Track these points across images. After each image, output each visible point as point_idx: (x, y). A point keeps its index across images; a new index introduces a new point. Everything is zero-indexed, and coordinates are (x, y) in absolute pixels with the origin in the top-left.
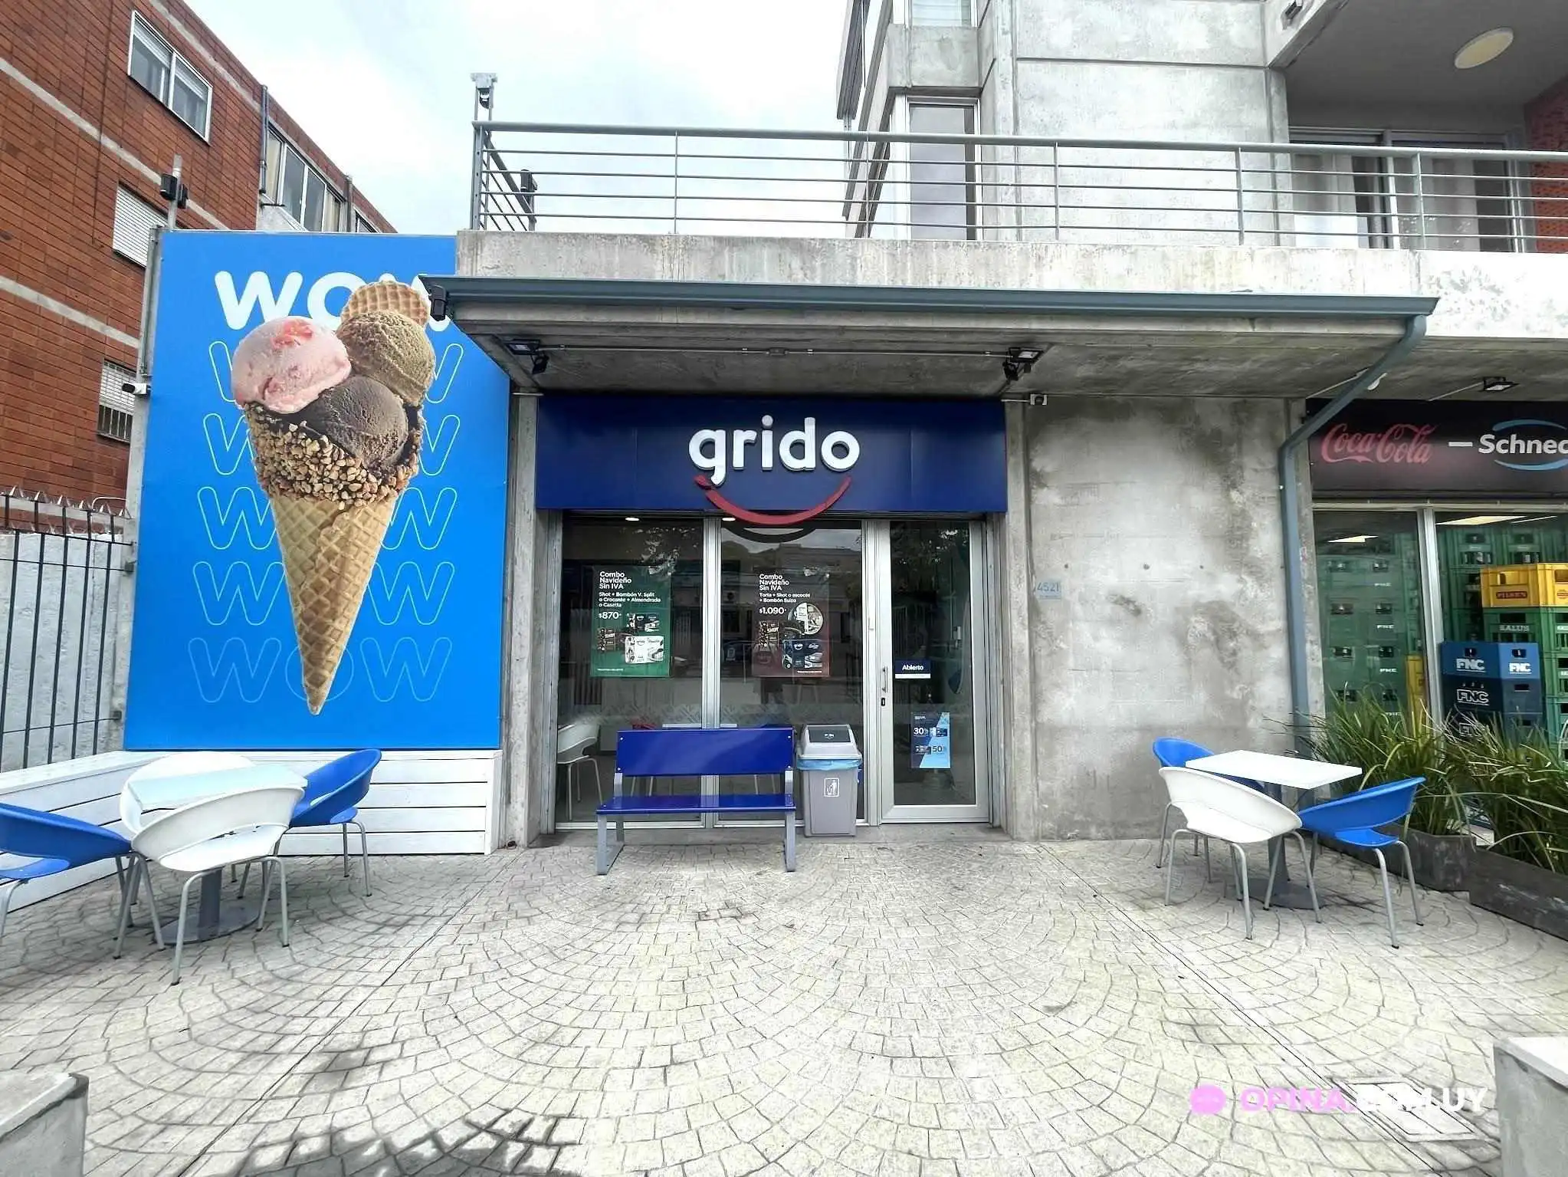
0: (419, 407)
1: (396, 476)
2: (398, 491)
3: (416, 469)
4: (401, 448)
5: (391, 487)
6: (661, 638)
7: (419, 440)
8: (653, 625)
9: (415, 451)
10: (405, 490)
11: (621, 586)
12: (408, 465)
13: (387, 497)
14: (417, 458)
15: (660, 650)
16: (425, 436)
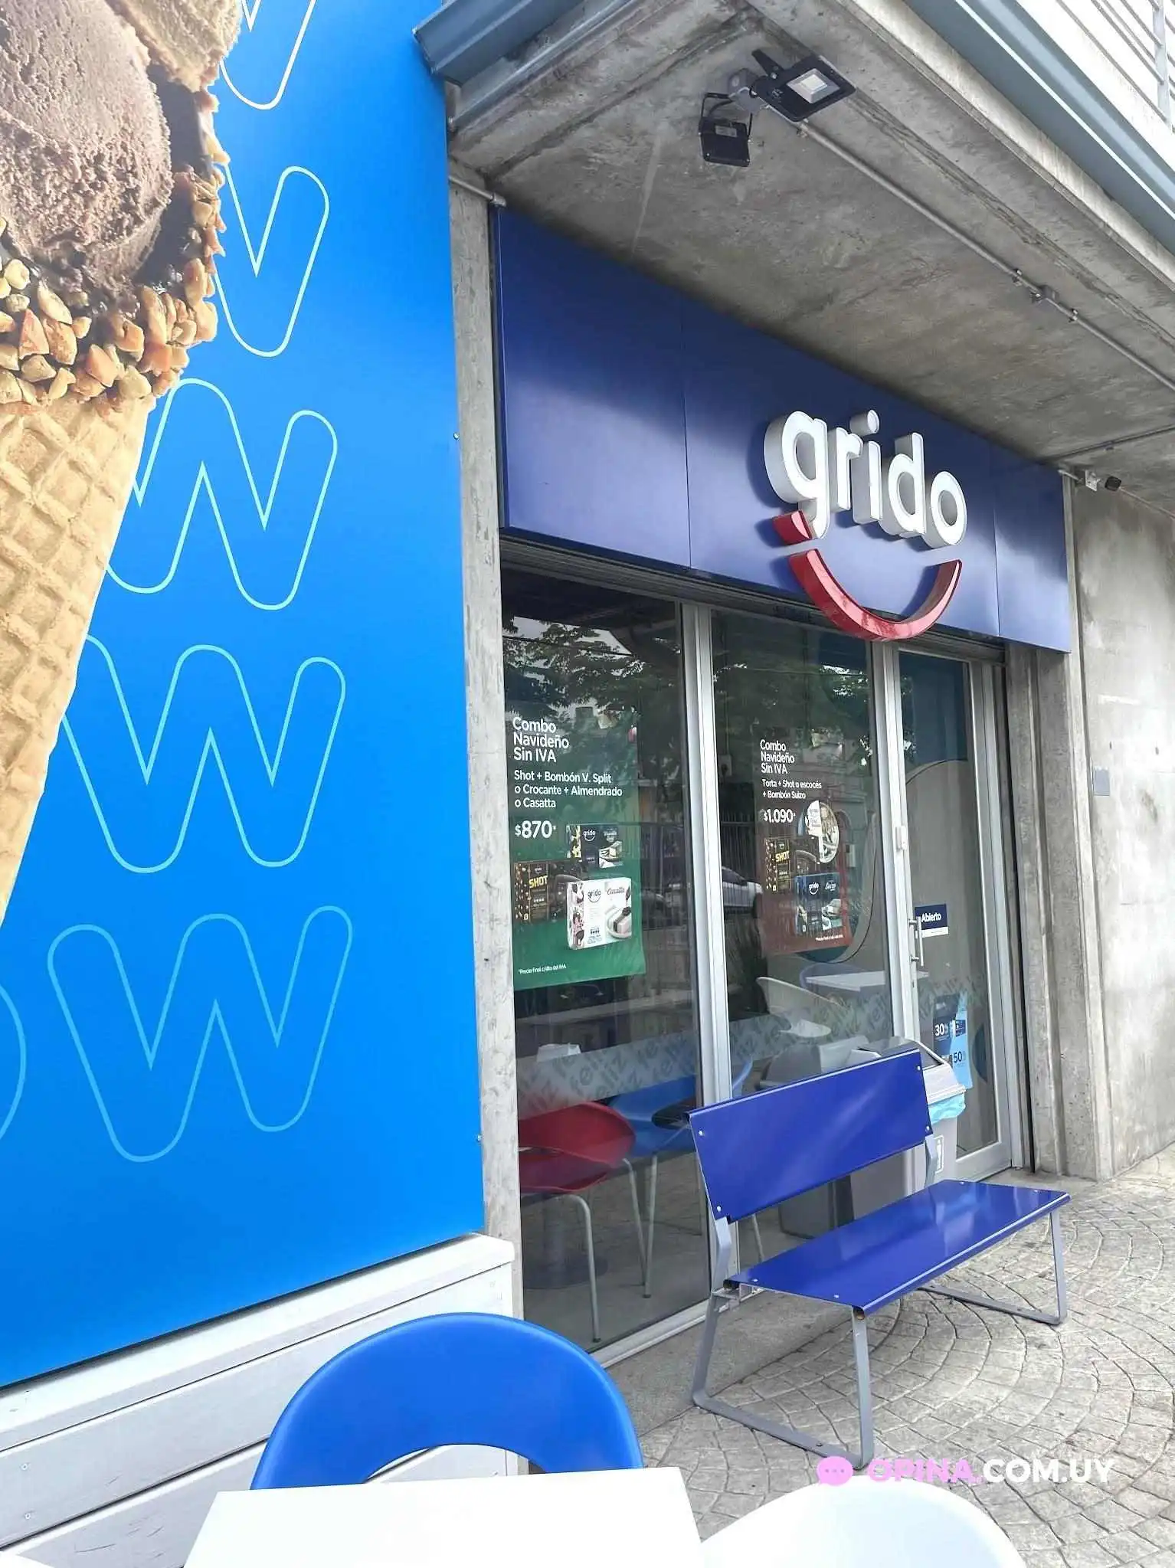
0: (202, 99)
1: (143, 321)
2: (154, 380)
3: (208, 317)
4: (150, 224)
5: (126, 358)
6: (625, 883)
7: (211, 215)
8: (613, 852)
9: (201, 251)
10: (175, 383)
11: (552, 756)
12: (179, 292)
13: (114, 392)
14: (208, 280)
15: (626, 912)
16: (228, 210)
